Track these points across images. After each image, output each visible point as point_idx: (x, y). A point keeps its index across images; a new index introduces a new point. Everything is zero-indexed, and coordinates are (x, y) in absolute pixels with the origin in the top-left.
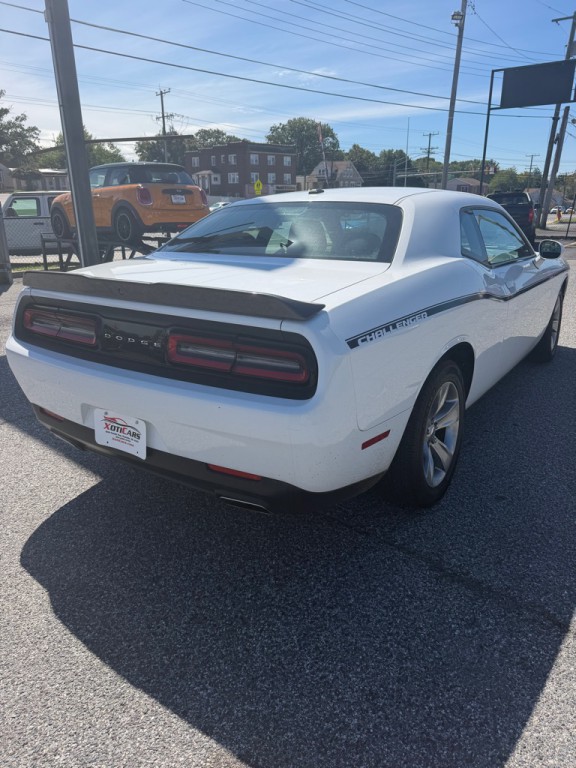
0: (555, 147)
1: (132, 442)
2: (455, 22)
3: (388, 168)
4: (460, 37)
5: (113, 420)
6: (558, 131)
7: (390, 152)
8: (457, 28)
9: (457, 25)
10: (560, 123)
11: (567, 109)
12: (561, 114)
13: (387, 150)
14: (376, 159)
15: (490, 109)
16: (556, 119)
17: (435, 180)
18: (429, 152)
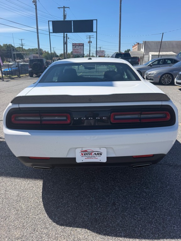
0: (65, 45)
1: (96, 157)
2: (34, 3)
3: (8, 50)
4: (36, 9)
5: (86, 151)
6: (65, 41)
7: (6, 45)
8: (35, 6)
9: (34, 4)
10: (65, 38)
11: (67, 34)
12: (65, 36)
13: (5, 44)
14: (2, 47)
15: (50, 33)
16: (64, 37)
17: (25, 55)
18: (22, 45)
